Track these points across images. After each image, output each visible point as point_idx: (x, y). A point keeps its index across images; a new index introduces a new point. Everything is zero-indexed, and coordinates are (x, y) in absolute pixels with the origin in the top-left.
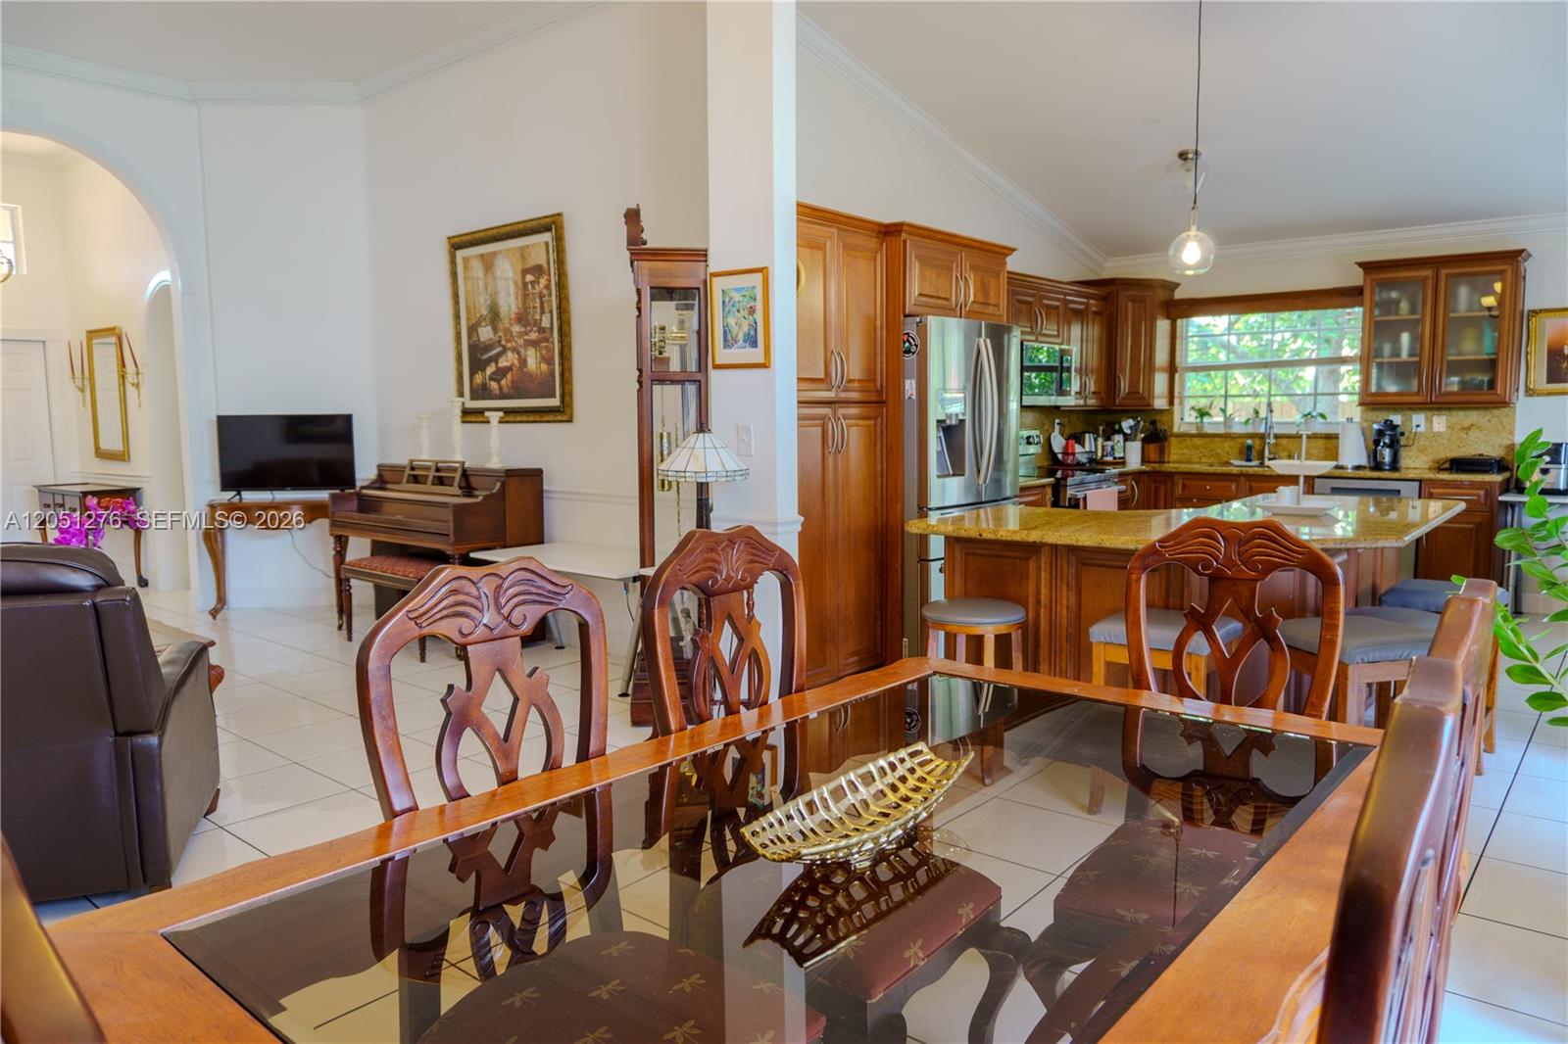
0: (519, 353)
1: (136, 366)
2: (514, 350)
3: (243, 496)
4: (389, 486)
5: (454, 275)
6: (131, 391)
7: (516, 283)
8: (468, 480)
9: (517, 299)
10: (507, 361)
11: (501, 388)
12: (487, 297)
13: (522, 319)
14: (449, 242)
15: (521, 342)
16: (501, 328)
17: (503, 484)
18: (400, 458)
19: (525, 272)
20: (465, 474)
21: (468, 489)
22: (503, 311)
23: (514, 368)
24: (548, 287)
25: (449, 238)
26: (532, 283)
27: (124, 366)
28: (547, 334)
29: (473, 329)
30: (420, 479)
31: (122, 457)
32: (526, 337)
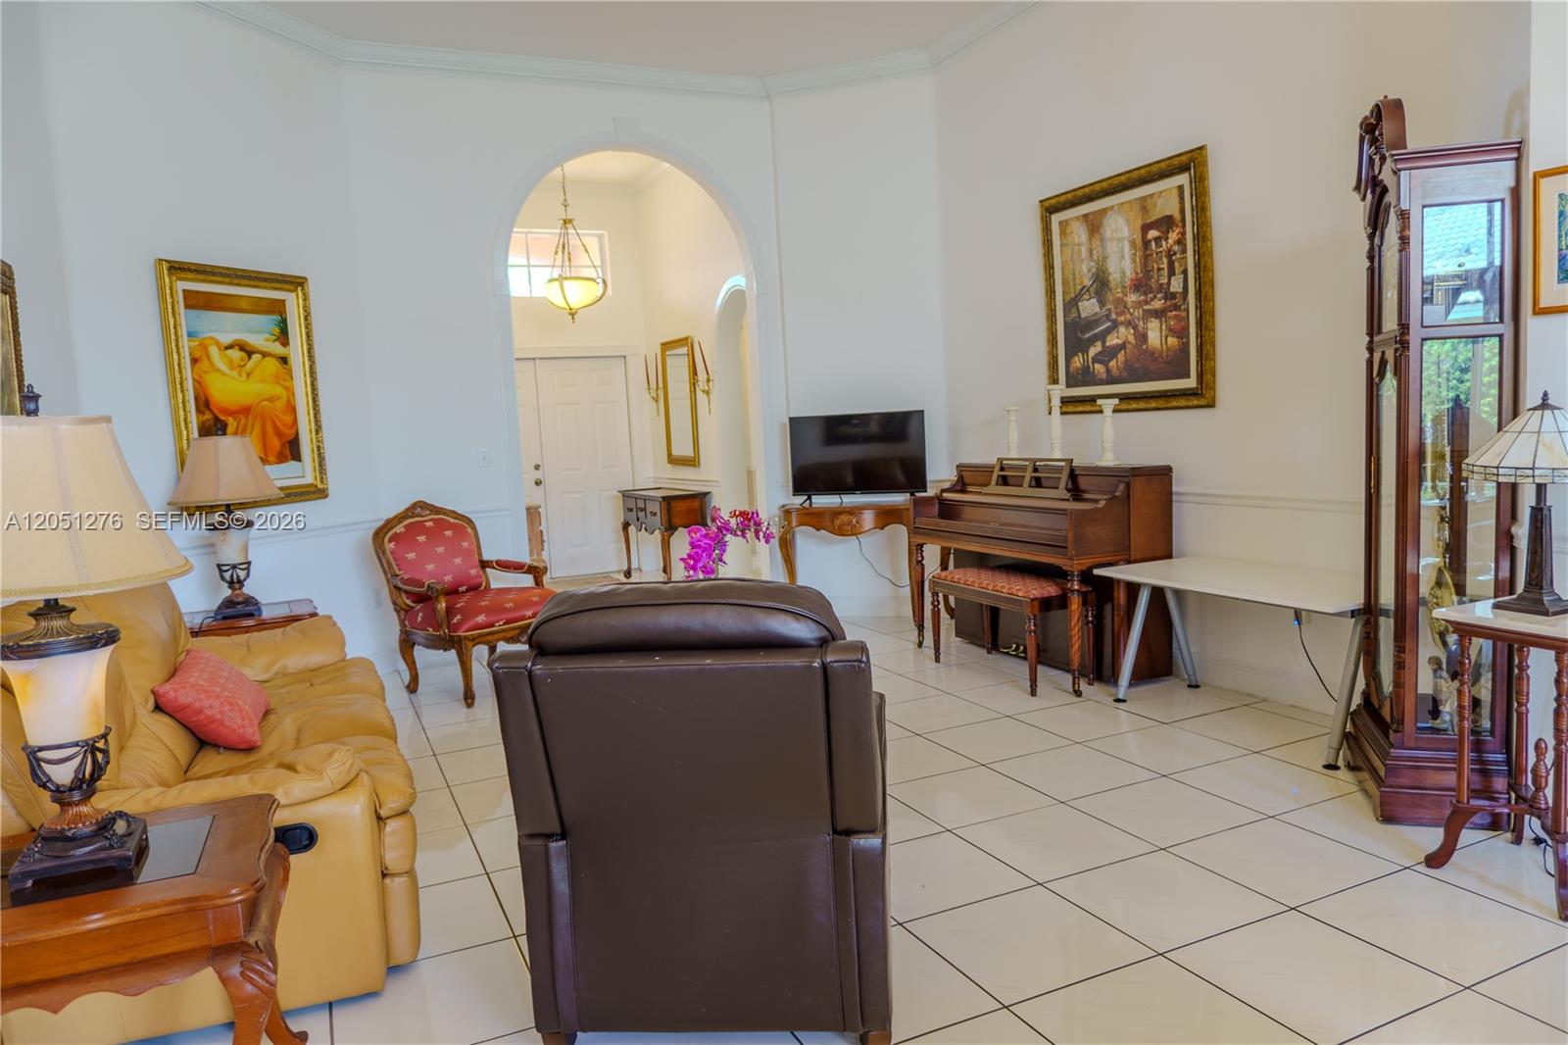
0: (1135, 328)
1: (708, 373)
2: (1128, 324)
3: (813, 500)
4: (970, 488)
5: (1048, 244)
6: (701, 397)
7: (1133, 244)
8: (1076, 481)
9: (1134, 261)
10: (1118, 338)
11: (1108, 371)
12: (1093, 264)
13: (1140, 285)
14: (1042, 206)
15: (1138, 313)
16: (1111, 299)
17: (1128, 485)
18: (986, 457)
19: (1146, 228)
20: (1073, 475)
21: (1076, 493)
22: (1114, 276)
23: (1129, 346)
24: (1181, 242)
25: (1041, 202)
26: (1157, 240)
27: (695, 373)
28: (1178, 301)
29: (1071, 304)
30: (1010, 480)
31: (692, 462)
32: (1147, 307)
